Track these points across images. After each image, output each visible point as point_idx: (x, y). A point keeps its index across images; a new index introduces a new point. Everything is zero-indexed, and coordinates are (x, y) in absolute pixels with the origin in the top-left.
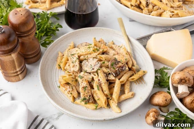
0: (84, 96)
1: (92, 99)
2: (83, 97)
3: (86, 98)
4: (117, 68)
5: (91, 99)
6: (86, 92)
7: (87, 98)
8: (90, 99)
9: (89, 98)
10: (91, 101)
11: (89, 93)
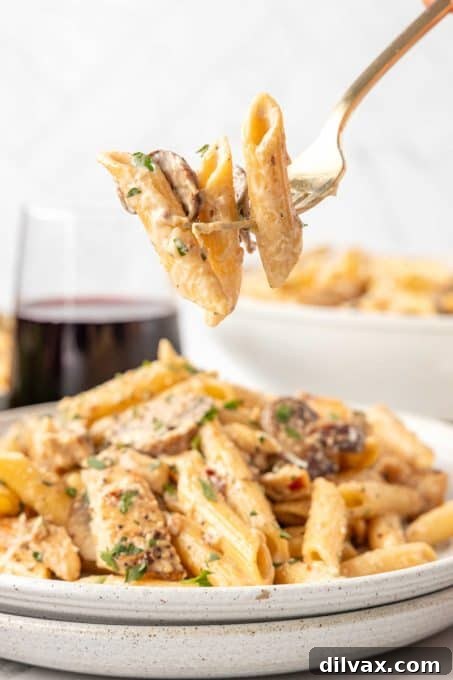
0: (120, 534)
1: (172, 556)
2: (117, 540)
3: (131, 545)
4: (313, 432)
5: (165, 554)
6: (135, 515)
7: (142, 545)
8: (159, 549)
9: (152, 544)
10: (164, 566)
11: (155, 522)
